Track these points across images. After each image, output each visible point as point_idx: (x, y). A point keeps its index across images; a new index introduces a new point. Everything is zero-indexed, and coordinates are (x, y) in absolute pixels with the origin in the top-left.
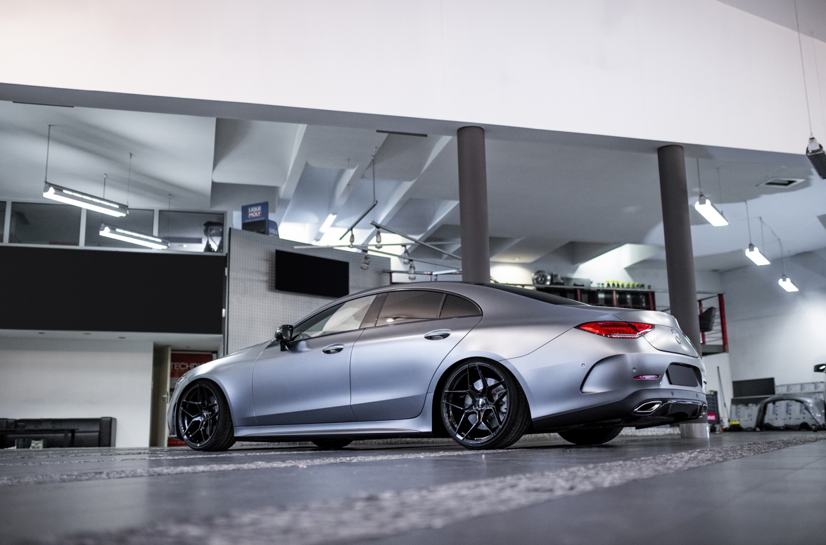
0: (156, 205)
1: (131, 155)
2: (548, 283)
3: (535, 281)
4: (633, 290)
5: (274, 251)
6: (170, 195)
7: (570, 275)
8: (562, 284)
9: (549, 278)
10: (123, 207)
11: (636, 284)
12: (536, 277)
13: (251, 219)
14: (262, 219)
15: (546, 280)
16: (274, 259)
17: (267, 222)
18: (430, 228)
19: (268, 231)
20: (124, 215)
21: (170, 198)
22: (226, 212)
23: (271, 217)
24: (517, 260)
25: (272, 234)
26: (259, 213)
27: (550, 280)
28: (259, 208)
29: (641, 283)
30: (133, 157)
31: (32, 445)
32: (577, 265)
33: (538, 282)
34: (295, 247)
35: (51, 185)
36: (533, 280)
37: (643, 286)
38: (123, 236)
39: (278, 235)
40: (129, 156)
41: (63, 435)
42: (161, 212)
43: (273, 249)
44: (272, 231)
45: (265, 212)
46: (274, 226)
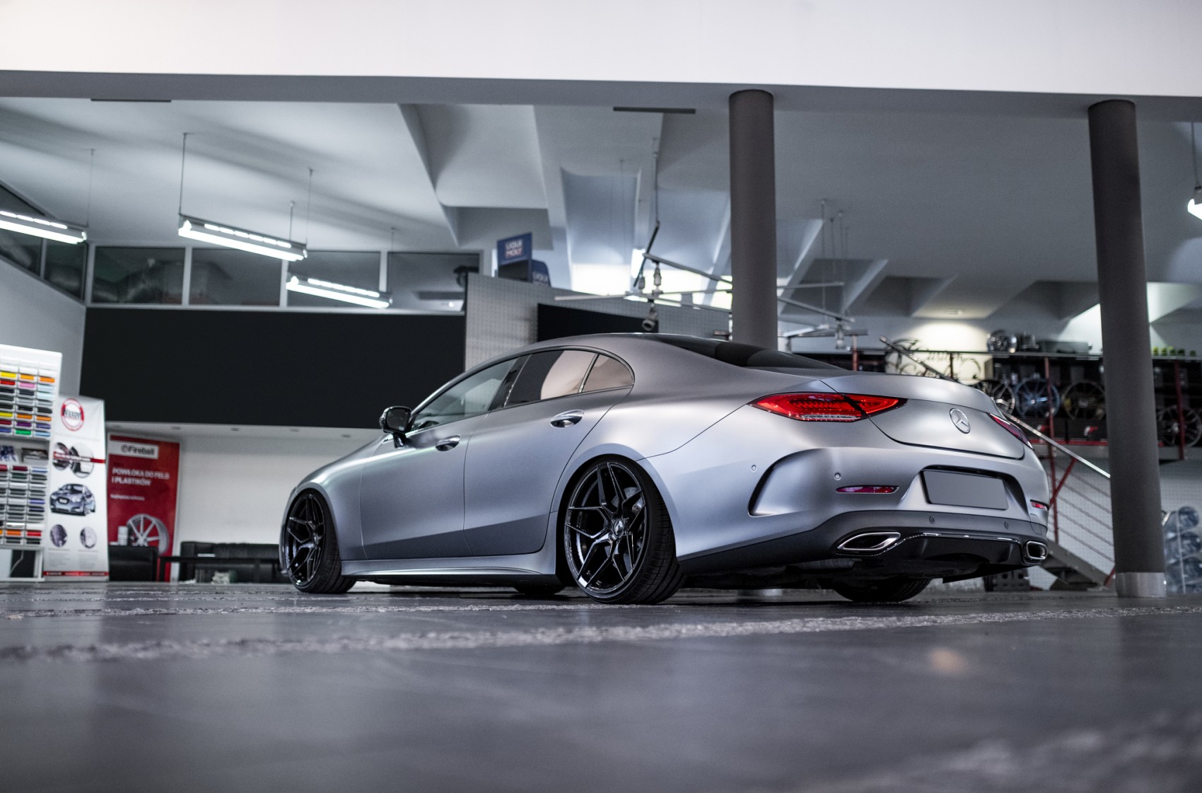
0: (383, 246)
1: (311, 171)
2: (1013, 351)
3: (992, 348)
4: (1164, 358)
5: (536, 305)
6: (393, 228)
7: (1053, 337)
8: (1040, 350)
9: (1014, 340)
10: (298, 247)
11: (1170, 348)
12: (993, 339)
13: (509, 259)
14: (524, 258)
15: (1010, 345)
16: (536, 319)
17: (530, 264)
18: (797, 265)
19: (532, 276)
20: (300, 258)
21: (393, 233)
22: (482, 251)
23: (537, 255)
24: (960, 314)
25: (537, 280)
26: (520, 250)
27: (1016, 345)
28: (520, 243)
29: (1179, 347)
30: (314, 174)
31: (214, 578)
32: (1067, 319)
33: (996, 349)
34: (558, 298)
35: (185, 217)
36: (988, 346)
37: (1182, 352)
38: (317, 288)
39: (549, 283)
40: (309, 172)
41: (252, 566)
42: (391, 254)
43: (534, 303)
44: (538, 276)
45: (527, 249)
46: (542, 268)
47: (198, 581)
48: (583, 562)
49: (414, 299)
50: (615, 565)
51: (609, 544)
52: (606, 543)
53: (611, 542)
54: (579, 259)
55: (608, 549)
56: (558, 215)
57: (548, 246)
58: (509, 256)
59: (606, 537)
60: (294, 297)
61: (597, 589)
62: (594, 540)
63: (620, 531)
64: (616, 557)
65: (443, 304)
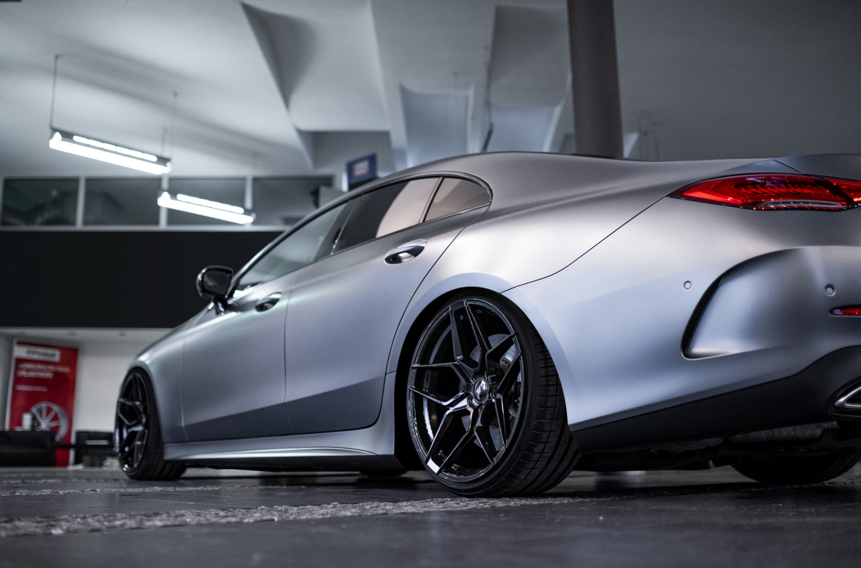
48: (433, 438)
50: (478, 442)
51: (468, 413)
52: (464, 412)
53: (471, 410)
55: (467, 420)
59: (464, 403)
61: (455, 476)
62: (447, 408)
63: (483, 395)
64: (479, 429)
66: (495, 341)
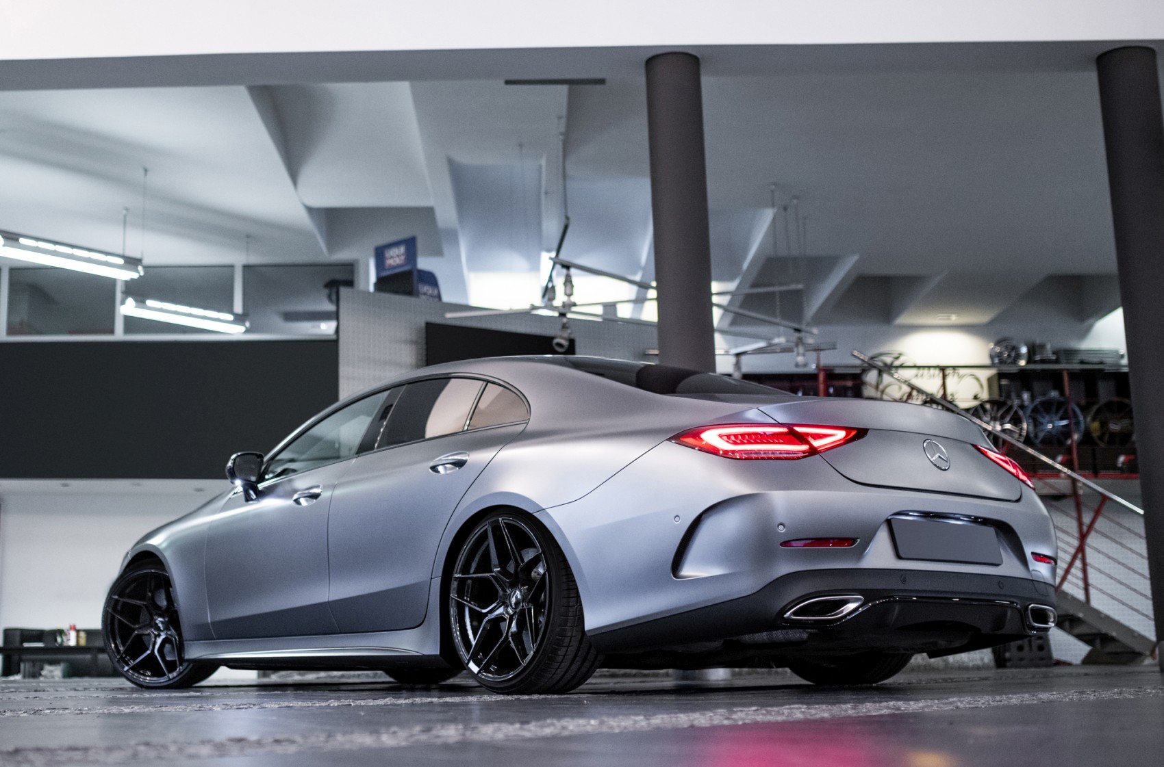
0: (236, 258)
1: (146, 171)
2: (1022, 363)
3: (996, 361)
5: (423, 325)
6: (248, 236)
7: (1073, 345)
8: (1057, 361)
9: (1024, 350)
10: (132, 262)
12: (998, 349)
13: (389, 269)
14: (407, 268)
15: (1018, 356)
16: (424, 342)
17: (415, 274)
18: (745, 265)
19: (418, 291)
20: (135, 276)
21: (247, 243)
22: (357, 261)
23: (424, 263)
24: (954, 319)
25: (425, 294)
26: (403, 258)
27: (1026, 356)
28: (402, 249)
30: (149, 173)
31: (43, 673)
32: (1090, 321)
33: (1002, 362)
34: (449, 315)
36: (992, 357)
38: (157, 311)
39: (439, 297)
40: (142, 172)
42: (247, 268)
43: (421, 321)
44: (425, 289)
45: (411, 256)
46: (430, 279)
47: (24, 677)
48: (474, 643)
49: (278, 321)
50: (513, 645)
51: (504, 620)
52: (501, 619)
53: (507, 616)
54: (476, 266)
55: (504, 626)
56: (446, 214)
57: (438, 252)
58: (390, 265)
59: (501, 610)
60: (132, 324)
61: (490, 675)
62: (486, 615)
63: (517, 603)
64: (513, 635)
65: (314, 327)
66: (529, 555)
